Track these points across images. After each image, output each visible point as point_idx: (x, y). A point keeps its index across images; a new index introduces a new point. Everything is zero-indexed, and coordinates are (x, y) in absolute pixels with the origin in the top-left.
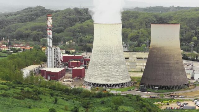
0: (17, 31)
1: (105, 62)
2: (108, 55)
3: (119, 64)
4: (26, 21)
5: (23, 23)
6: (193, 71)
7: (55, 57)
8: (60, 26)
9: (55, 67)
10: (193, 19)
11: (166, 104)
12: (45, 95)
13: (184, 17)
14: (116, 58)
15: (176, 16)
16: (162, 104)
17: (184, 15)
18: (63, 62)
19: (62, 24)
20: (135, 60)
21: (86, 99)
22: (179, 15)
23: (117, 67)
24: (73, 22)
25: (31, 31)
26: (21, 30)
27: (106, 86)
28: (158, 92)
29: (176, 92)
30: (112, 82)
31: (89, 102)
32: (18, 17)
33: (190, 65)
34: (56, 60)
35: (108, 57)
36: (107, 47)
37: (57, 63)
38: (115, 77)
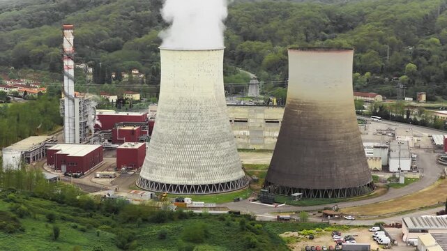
0: (16, 47)
1: (184, 135)
2: (190, 119)
3: (216, 140)
4: (41, 22)
5: (33, 27)
6: (389, 151)
7: (80, 118)
8: (114, 36)
9: (81, 141)
10: (412, 21)
11: (308, 237)
12: (35, 218)
13: (392, 15)
14: (209, 127)
15: (375, 13)
16: (298, 238)
17: (393, 11)
18: (101, 129)
19: (118, 32)
20: (263, 125)
21: (129, 227)
22: (381, 10)
23: (212, 146)
24: (145, 25)
25: (49, 47)
26: (27, 45)
27: (185, 190)
28: (299, 206)
29: (340, 205)
30: (201, 180)
31: (134, 234)
32: (23, 13)
33: (390, 134)
34: (84, 126)
35: (192, 125)
36: (189, 102)
37: (87, 132)
38: (206, 170)
